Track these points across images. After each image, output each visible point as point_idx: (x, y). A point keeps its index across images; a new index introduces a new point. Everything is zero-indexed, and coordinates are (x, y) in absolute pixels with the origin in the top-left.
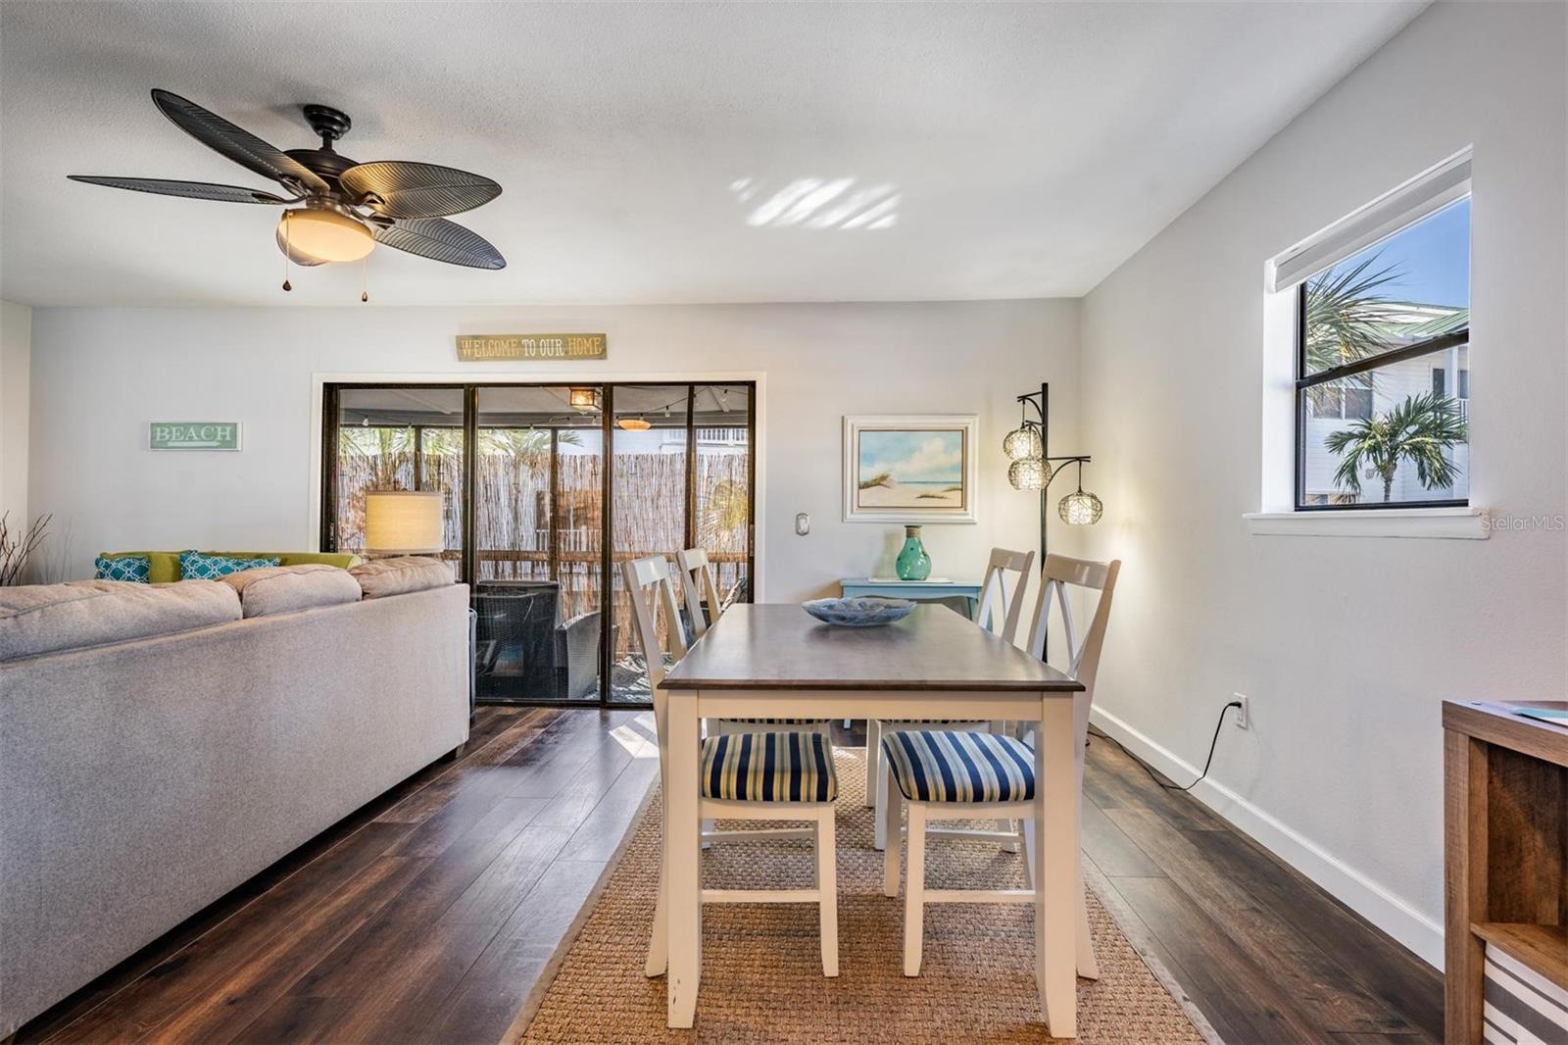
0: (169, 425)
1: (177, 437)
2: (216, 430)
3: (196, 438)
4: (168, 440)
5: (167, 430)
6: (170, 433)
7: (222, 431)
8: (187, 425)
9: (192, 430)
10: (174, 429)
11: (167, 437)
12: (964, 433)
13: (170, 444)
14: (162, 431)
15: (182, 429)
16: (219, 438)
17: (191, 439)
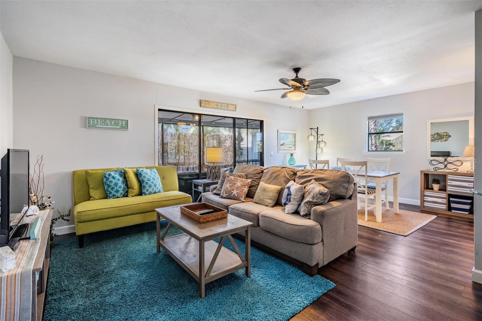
0: (97, 118)
1: (100, 123)
2: (118, 122)
3: (109, 124)
4: (97, 124)
5: (96, 120)
6: (97, 121)
7: (121, 122)
8: (106, 119)
9: (108, 121)
10: (99, 120)
11: (96, 123)
12: (295, 134)
13: (97, 126)
14: (93, 121)
15: (103, 120)
16: (120, 125)
17: (107, 125)
